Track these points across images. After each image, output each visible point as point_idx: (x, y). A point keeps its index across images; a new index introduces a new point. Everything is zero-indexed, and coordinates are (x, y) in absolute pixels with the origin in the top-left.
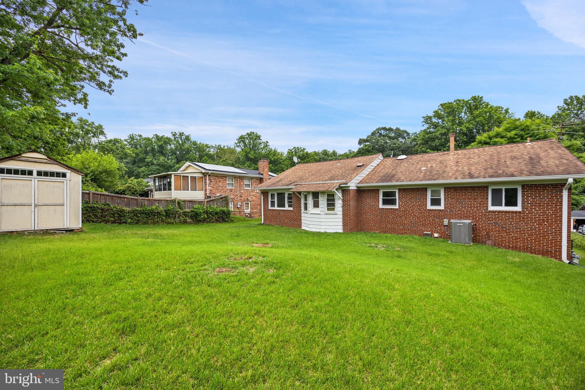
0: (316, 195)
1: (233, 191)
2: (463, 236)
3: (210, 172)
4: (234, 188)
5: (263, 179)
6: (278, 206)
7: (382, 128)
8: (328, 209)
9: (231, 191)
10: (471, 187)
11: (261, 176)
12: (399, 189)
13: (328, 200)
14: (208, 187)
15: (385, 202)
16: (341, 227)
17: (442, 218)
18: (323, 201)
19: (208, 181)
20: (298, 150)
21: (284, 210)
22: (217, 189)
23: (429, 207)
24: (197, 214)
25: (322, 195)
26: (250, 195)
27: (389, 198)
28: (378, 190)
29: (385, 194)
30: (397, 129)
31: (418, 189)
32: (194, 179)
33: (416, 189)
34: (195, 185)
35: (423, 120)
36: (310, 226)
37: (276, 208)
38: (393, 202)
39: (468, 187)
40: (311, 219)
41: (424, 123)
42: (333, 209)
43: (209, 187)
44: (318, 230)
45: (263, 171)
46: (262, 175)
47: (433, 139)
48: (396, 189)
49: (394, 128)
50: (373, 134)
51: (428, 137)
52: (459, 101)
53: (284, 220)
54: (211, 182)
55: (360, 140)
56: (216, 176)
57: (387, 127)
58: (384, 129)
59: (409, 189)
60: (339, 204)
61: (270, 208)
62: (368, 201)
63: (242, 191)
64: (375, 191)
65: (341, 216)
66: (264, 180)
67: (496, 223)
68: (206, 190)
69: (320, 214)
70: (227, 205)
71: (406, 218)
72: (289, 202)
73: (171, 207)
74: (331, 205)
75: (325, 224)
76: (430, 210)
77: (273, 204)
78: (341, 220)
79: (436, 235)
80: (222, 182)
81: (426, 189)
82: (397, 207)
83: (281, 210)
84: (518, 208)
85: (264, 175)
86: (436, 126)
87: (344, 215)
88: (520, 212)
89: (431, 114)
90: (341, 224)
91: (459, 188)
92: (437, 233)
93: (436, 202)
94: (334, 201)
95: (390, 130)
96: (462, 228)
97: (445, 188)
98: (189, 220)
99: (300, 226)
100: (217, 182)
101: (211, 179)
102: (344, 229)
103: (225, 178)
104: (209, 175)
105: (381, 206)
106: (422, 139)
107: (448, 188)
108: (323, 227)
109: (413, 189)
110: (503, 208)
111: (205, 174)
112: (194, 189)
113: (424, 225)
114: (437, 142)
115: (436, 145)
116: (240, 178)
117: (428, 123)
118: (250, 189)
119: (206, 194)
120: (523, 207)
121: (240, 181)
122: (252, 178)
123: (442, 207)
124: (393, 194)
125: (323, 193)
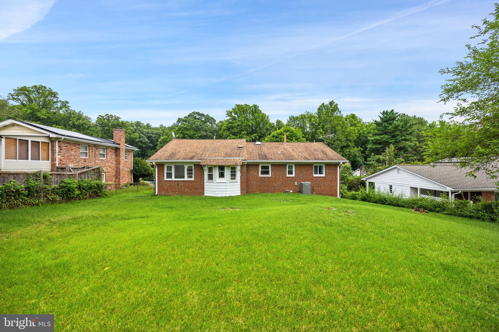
0: (222, 168)
1: (87, 161)
2: (308, 190)
3: (63, 137)
4: (88, 158)
5: (119, 149)
6: (175, 177)
7: (196, 112)
8: (232, 179)
9: (85, 161)
10: (307, 165)
11: (118, 146)
12: (272, 165)
13: (232, 172)
14: (57, 157)
15: (263, 173)
16: (240, 192)
17: (294, 181)
18: (227, 173)
19: (57, 149)
20: (112, 117)
21: (183, 181)
22: (68, 158)
23: (288, 176)
24: (69, 190)
25: (228, 168)
26: (105, 166)
27: (265, 171)
28: (259, 165)
29: (263, 167)
30: (208, 116)
31: (282, 164)
32: (36, 144)
33: (281, 165)
34: (37, 153)
35: (226, 113)
36: (216, 193)
37: (173, 179)
38: (267, 173)
39: (305, 164)
40: (216, 187)
41: (227, 115)
42: (235, 179)
43: (59, 156)
44: (224, 195)
45: (120, 140)
46: (119, 144)
47: (232, 128)
48: (269, 164)
49: (205, 114)
50: (189, 116)
51: (230, 126)
52: (247, 105)
53: (184, 190)
54: (61, 150)
55: (179, 119)
56: (68, 143)
57: (201, 112)
58: (198, 114)
59: (277, 164)
60: (238, 174)
61: (165, 179)
62: (252, 172)
63: (97, 161)
64: (256, 165)
65: (240, 184)
66: (121, 150)
67: (316, 183)
68: (53, 160)
69: (225, 183)
70: (99, 177)
71: (276, 182)
72: (188, 174)
73: (32, 183)
74: (233, 176)
75: (229, 190)
76: (288, 177)
77: (169, 175)
78: (239, 186)
79: (291, 191)
80: (74, 150)
81: (286, 165)
82: (270, 175)
83: (181, 181)
84: (323, 175)
85: (121, 144)
86: (234, 119)
87: (241, 182)
88: (324, 177)
89: (231, 110)
90: (239, 189)
91: (302, 165)
92: (292, 190)
93: (290, 173)
94: (235, 173)
95: (202, 115)
96: (308, 187)
97: (295, 165)
98: (58, 198)
99: (203, 193)
100: (69, 150)
101: (61, 146)
102: (241, 193)
103: (78, 146)
104: (59, 142)
105: (260, 176)
106: (227, 127)
107: (297, 165)
108: (228, 192)
109: (280, 165)
110: (318, 175)
111: (52, 140)
112: (36, 157)
113: (285, 186)
114: (235, 130)
115: (235, 132)
116: (95, 146)
117: (229, 116)
118: (105, 159)
119: (53, 165)
120: (325, 175)
121: (96, 150)
122: (107, 148)
123: (293, 175)
124: (268, 167)
125: (228, 166)
